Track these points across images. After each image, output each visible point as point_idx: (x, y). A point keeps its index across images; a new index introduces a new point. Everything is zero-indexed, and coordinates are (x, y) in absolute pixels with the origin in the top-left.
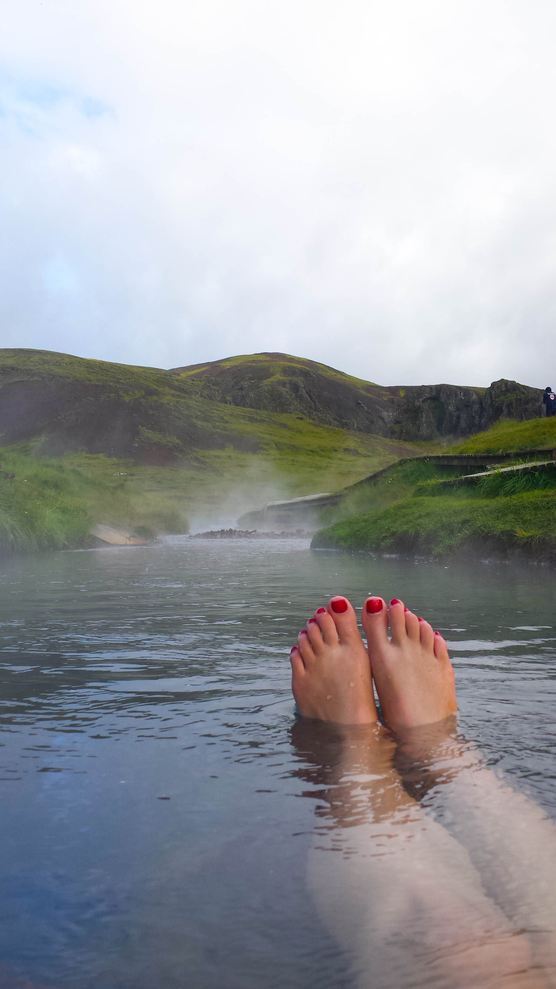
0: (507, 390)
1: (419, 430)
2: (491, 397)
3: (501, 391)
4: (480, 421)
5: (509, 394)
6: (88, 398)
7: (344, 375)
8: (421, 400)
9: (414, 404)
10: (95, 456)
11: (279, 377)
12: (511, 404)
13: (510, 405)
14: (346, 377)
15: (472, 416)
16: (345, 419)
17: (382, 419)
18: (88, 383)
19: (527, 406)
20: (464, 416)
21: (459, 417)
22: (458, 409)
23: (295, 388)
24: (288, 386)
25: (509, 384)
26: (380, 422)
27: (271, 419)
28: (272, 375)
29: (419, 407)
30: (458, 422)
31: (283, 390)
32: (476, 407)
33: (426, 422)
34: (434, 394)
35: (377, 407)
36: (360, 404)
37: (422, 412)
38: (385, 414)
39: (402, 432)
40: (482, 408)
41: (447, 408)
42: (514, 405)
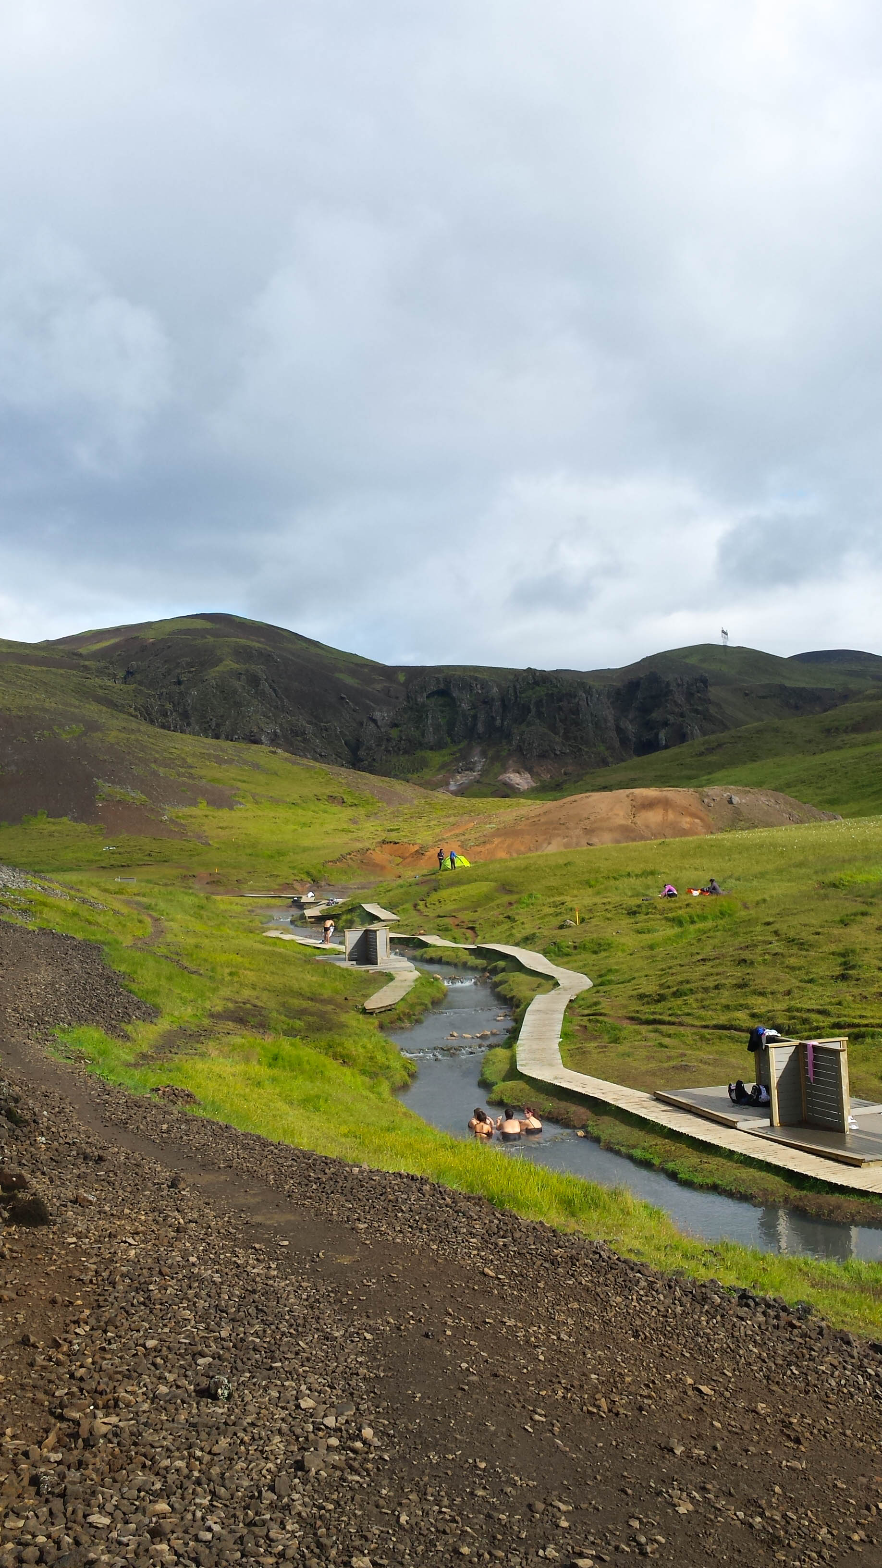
0: (536, 683)
1: (423, 735)
2: (516, 692)
3: (528, 683)
4: (502, 723)
5: (538, 688)
6: (19, 738)
7: (319, 647)
8: (425, 695)
9: (416, 700)
10: (57, 820)
11: (230, 664)
12: (541, 701)
13: (539, 703)
14: (323, 649)
15: (492, 717)
16: (324, 720)
17: (375, 721)
18: (8, 713)
19: (561, 704)
20: (482, 716)
21: (475, 717)
22: (474, 707)
23: (254, 681)
24: (243, 677)
25: (538, 674)
26: (372, 725)
27: (239, 756)
28: (221, 660)
29: (424, 705)
30: (475, 725)
31: (237, 684)
32: (498, 703)
33: (431, 724)
34: (442, 686)
35: (368, 702)
36: (343, 698)
37: (427, 711)
38: (377, 715)
39: (401, 739)
40: (504, 706)
41: (460, 706)
42: (544, 702)
